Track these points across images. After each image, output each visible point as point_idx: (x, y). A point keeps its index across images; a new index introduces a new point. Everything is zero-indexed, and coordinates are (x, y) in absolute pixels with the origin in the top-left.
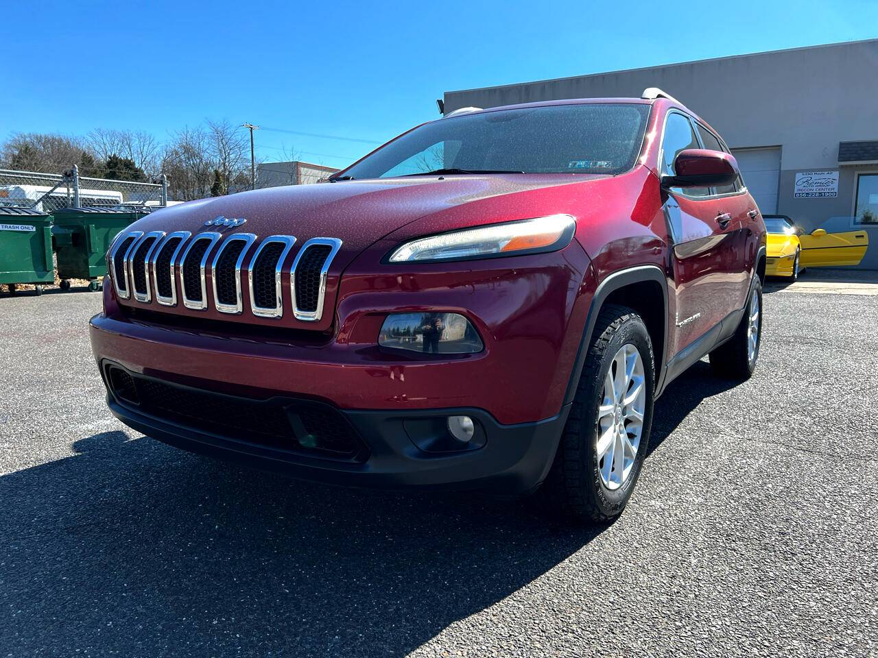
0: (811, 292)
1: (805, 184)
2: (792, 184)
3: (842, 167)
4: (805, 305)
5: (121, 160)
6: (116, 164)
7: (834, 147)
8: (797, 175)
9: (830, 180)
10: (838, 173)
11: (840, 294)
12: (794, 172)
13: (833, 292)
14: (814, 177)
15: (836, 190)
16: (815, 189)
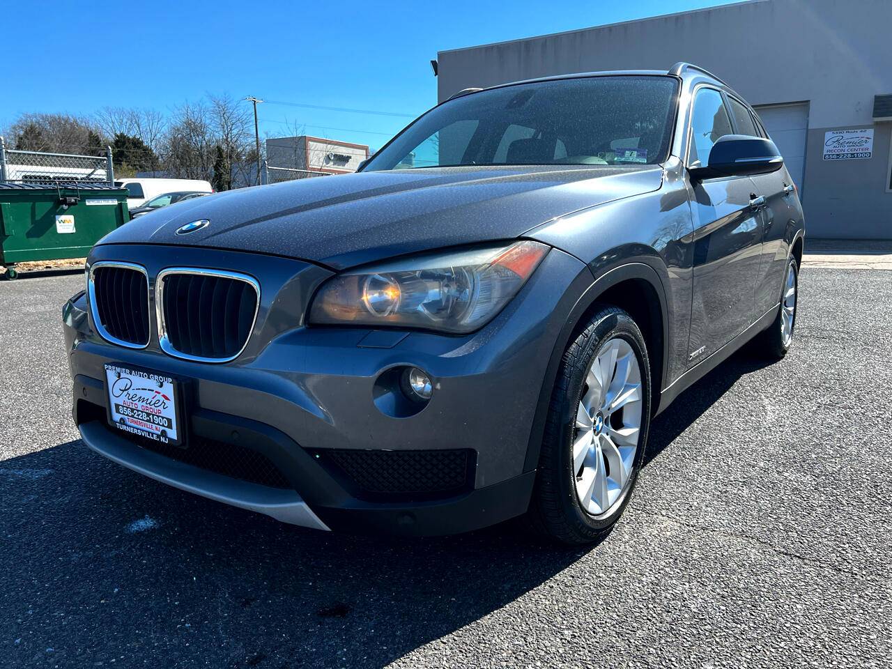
0: (838, 268)
1: (835, 145)
2: (821, 143)
3: (877, 123)
4: (830, 284)
5: (129, 139)
6: (124, 143)
7: (868, 102)
8: (826, 133)
9: (864, 139)
10: (872, 130)
11: (874, 270)
12: (822, 132)
13: (866, 267)
14: (846, 135)
15: (870, 151)
16: (847, 150)
